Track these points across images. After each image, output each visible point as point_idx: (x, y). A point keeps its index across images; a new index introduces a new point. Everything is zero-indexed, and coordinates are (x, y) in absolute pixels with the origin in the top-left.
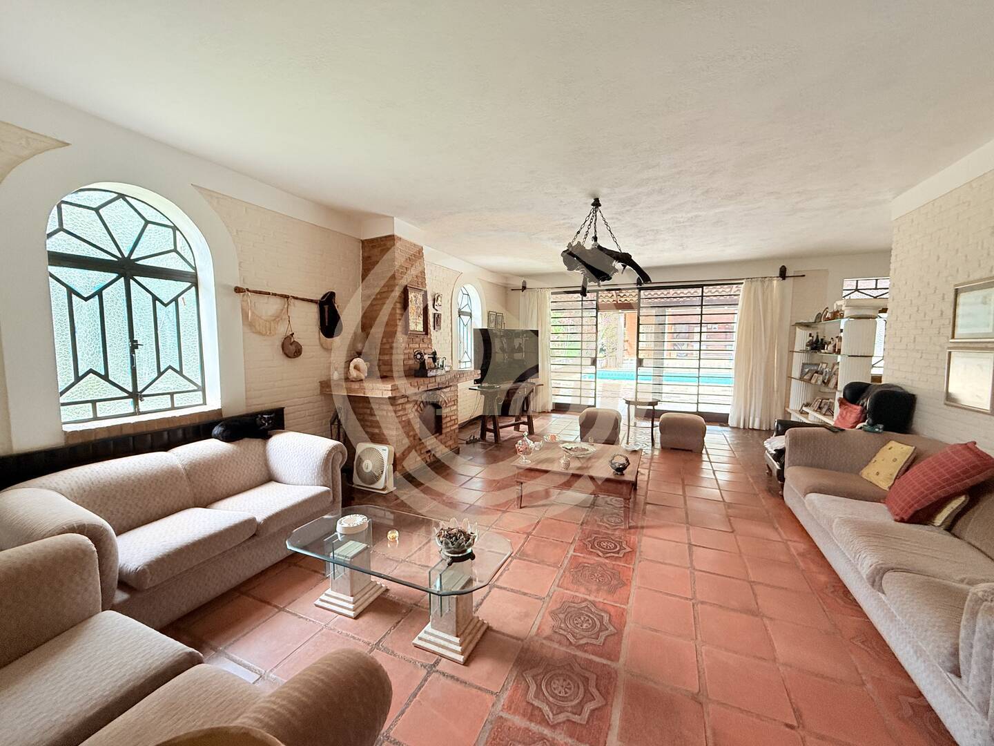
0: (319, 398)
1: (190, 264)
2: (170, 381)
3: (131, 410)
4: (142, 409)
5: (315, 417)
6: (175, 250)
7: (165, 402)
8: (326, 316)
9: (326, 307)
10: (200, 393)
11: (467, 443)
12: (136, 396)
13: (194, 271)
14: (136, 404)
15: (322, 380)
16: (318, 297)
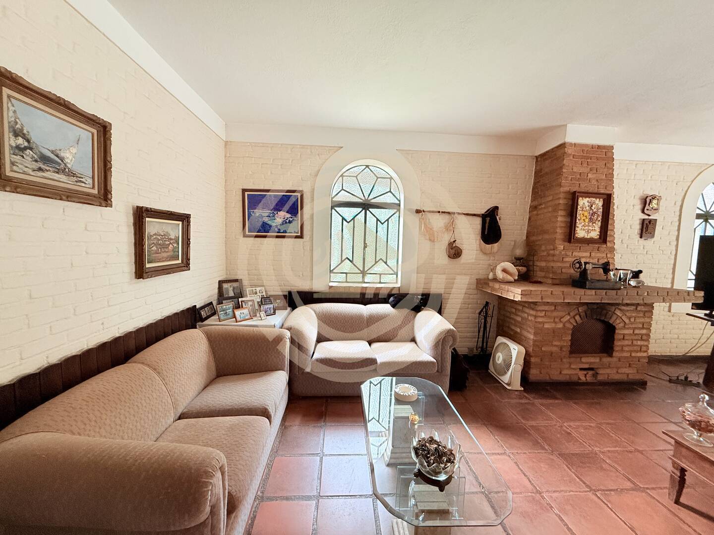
0: (475, 292)
1: (397, 199)
2: (380, 268)
3: (361, 280)
4: (366, 281)
5: (470, 306)
6: (390, 191)
7: (376, 278)
8: (487, 227)
9: (488, 219)
10: (395, 276)
11: (670, 381)
12: (364, 273)
13: (399, 202)
14: (363, 277)
15: (478, 278)
16: (483, 212)
